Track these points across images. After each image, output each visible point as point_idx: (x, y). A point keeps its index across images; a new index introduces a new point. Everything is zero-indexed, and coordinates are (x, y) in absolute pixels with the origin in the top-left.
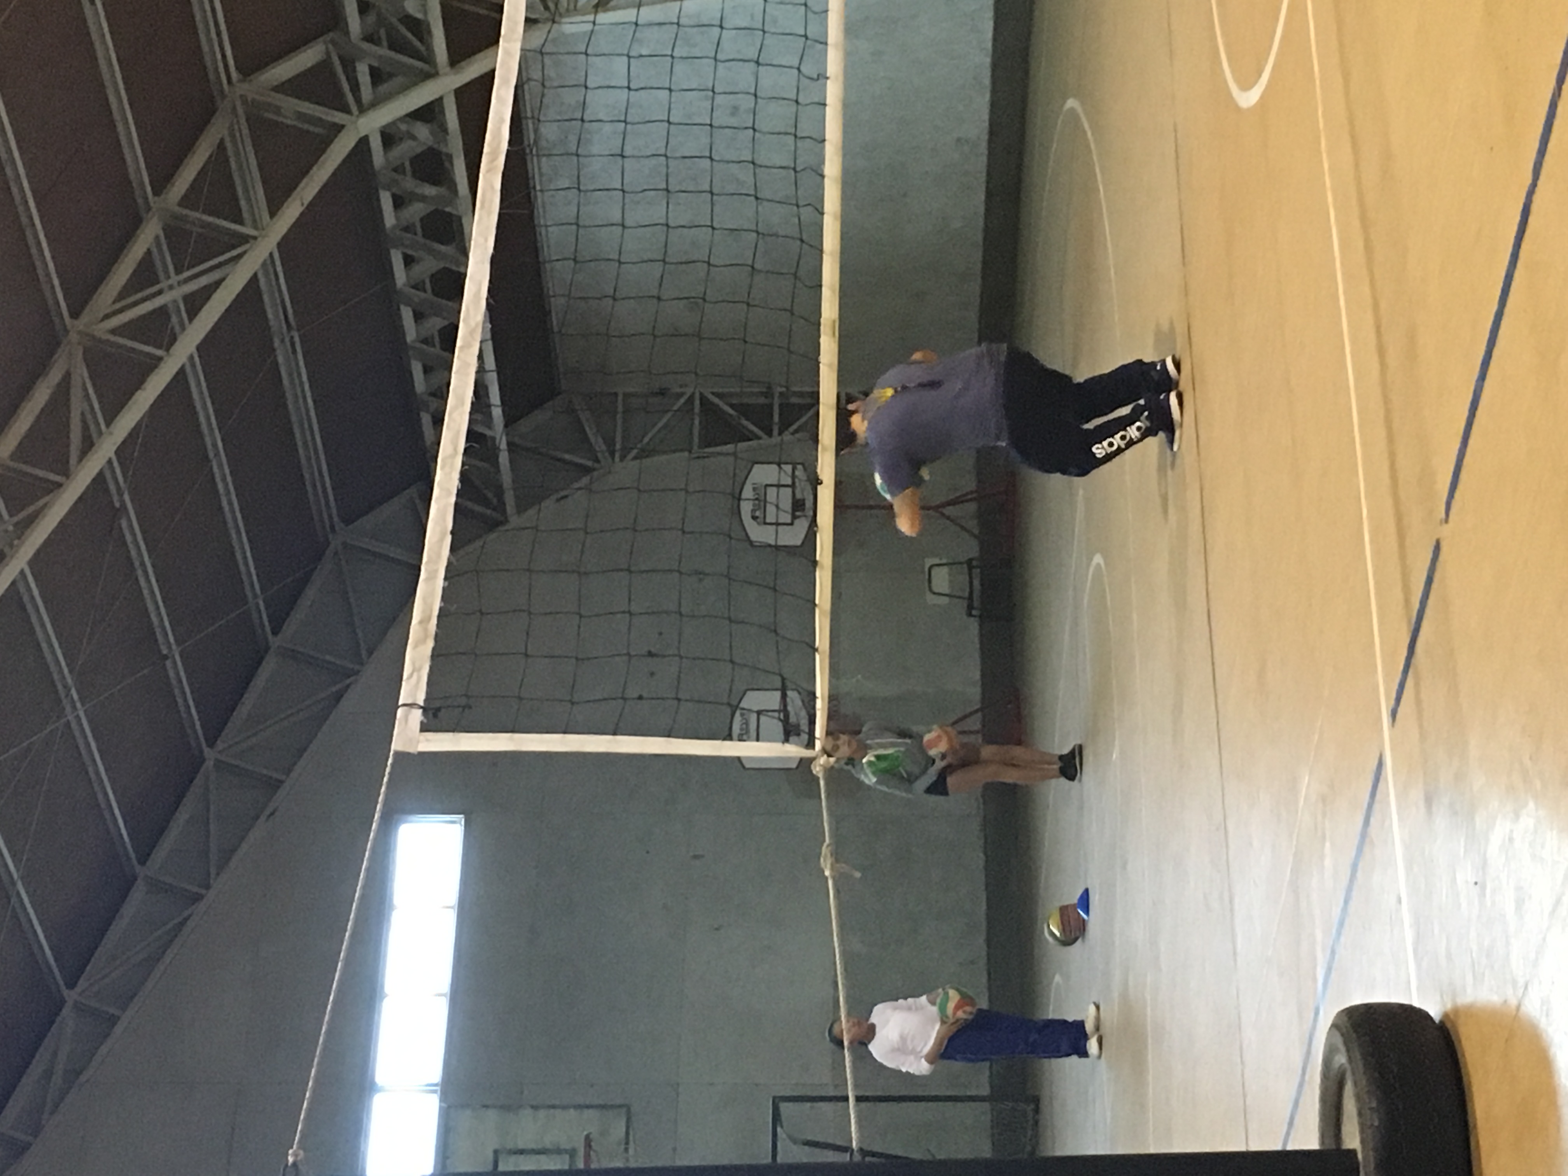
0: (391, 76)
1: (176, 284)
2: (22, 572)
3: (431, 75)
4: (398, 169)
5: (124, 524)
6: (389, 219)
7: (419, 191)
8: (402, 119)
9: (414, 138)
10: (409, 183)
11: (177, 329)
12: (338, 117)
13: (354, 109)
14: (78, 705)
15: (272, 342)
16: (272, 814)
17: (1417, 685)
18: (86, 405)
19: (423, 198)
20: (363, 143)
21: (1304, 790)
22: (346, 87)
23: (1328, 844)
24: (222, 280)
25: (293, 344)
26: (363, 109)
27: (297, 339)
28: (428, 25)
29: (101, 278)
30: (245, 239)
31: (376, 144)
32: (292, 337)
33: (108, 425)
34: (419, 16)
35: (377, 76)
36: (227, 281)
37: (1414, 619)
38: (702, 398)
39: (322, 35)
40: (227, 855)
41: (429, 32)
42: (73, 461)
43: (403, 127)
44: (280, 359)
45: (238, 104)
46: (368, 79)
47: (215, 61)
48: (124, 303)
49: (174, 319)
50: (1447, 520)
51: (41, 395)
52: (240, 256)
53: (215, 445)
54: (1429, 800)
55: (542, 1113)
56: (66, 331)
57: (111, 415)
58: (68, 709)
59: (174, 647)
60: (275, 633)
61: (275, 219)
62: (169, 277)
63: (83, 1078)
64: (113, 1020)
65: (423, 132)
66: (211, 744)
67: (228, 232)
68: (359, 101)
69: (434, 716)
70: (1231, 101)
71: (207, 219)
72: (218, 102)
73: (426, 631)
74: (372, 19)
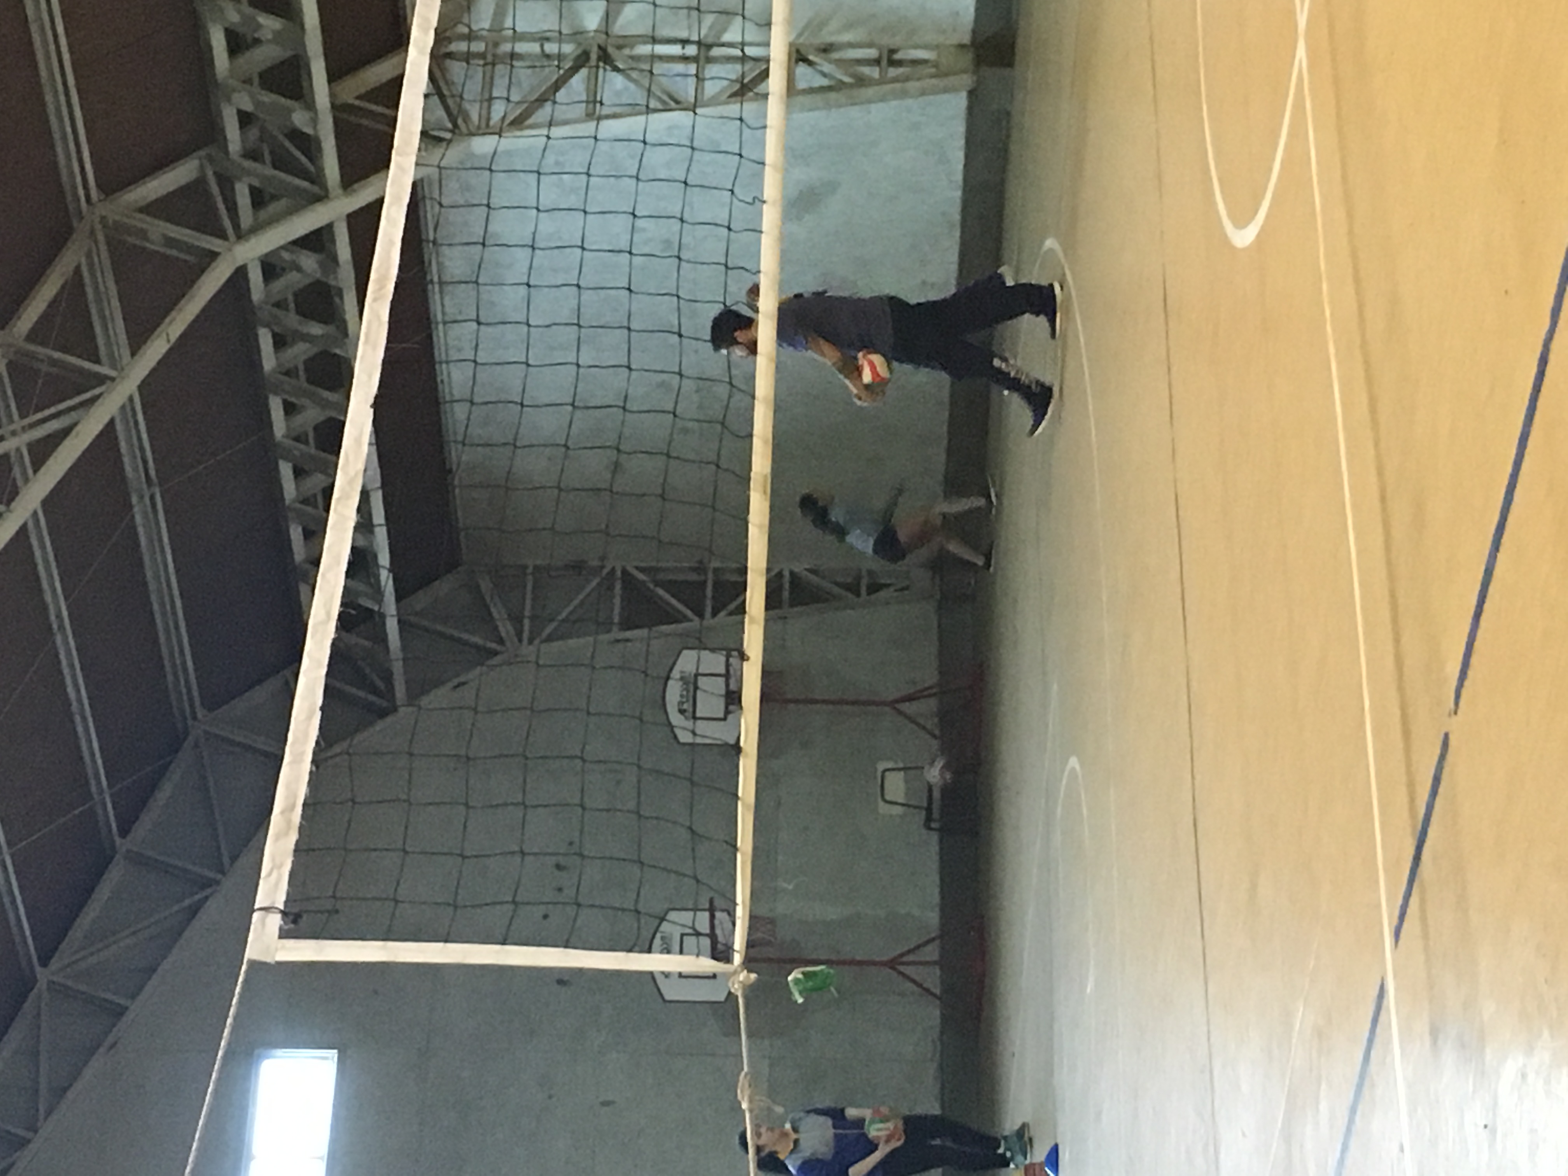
0: (274, 198)
1: (19, 429)
3: (322, 197)
4: (280, 305)
6: (269, 360)
7: (303, 329)
8: (285, 246)
9: (299, 269)
10: (292, 320)
11: (20, 483)
12: (212, 243)
13: (230, 231)
15: (129, 496)
16: (113, 1046)
17: (1423, 901)
19: (306, 338)
20: (241, 273)
21: (1298, 1025)
22: (221, 206)
23: (1324, 1086)
24: (75, 424)
25: (153, 502)
26: (241, 236)
27: (158, 497)
28: (318, 140)
30: (102, 380)
31: (255, 276)
32: (152, 498)
34: (308, 130)
35: (259, 199)
36: (78, 428)
37: (1419, 827)
38: (624, 572)
39: (198, 148)
40: (59, 1093)
41: (320, 149)
43: (286, 255)
44: (138, 519)
45: (98, 227)
46: (248, 201)
47: (71, 174)
49: (17, 472)
50: (1456, 713)
52: (98, 397)
53: (59, 616)
54: (1435, 1032)
59: (4, 849)
61: (136, 358)
62: (11, 421)
65: (309, 262)
66: (44, 962)
67: (81, 371)
68: (236, 226)
69: (295, 922)
70: (1225, 240)
71: (57, 355)
72: (75, 224)
73: (289, 822)
74: (254, 133)
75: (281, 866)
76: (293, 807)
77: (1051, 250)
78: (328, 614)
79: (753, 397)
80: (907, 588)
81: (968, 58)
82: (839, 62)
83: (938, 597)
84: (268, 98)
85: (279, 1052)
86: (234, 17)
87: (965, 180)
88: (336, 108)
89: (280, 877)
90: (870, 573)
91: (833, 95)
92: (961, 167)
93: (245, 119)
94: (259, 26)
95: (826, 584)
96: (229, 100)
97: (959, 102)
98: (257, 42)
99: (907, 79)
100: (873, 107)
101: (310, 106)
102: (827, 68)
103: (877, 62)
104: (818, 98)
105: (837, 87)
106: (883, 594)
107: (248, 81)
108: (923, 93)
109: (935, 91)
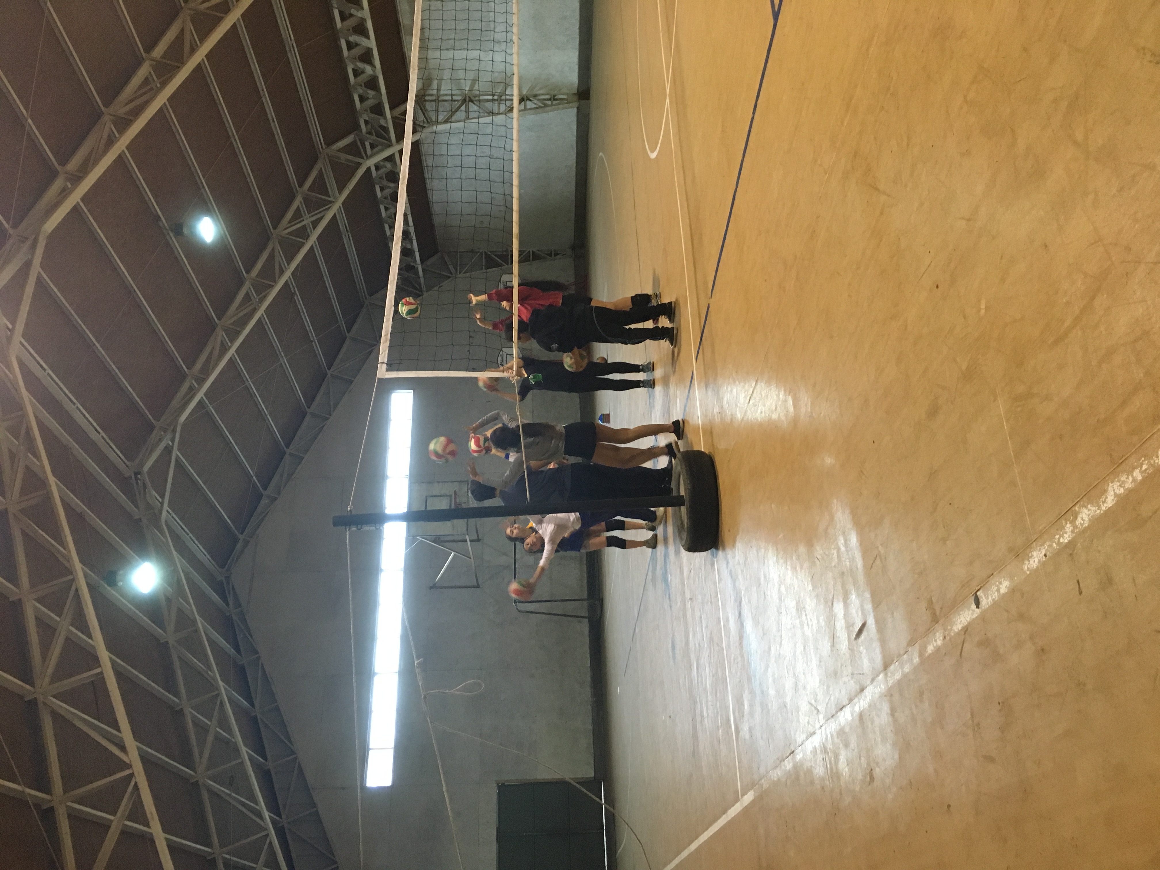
0: (377, 146)
1: (308, 217)
2: (262, 315)
3: (390, 145)
4: (381, 178)
5: (295, 297)
7: (388, 185)
8: (381, 161)
9: (385, 167)
10: (385, 182)
11: (310, 233)
12: (360, 160)
13: (365, 158)
14: (284, 358)
15: (342, 236)
16: (350, 391)
17: (703, 351)
18: (280, 258)
19: (389, 187)
20: (369, 169)
21: (671, 381)
22: (362, 150)
23: (678, 399)
24: (324, 216)
25: (349, 237)
26: (368, 158)
27: (350, 236)
28: (388, 128)
29: (283, 216)
30: (331, 202)
31: (373, 169)
32: (349, 235)
33: (288, 265)
34: (386, 126)
35: (372, 146)
36: (326, 215)
37: (702, 329)
38: (485, 253)
39: (353, 131)
40: (336, 405)
41: (390, 132)
42: (277, 277)
43: (382, 163)
44: (345, 243)
45: (326, 157)
46: (369, 147)
47: (317, 141)
48: (291, 224)
49: (308, 230)
50: (711, 297)
51: (264, 257)
52: (330, 208)
53: (325, 271)
54: (706, 387)
55: (440, 484)
56: (272, 234)
57: (289, 261)
58: (281, 359)
59: (315, 338)
60: (349, 332)
61: (340, 195)
62: (305, 215)
63: (293, 477)
64: (302, 458)
65: (388, 165)
66: (329, 369)
67: (325, 200)
68: (366, 154)
69: (390, 366)
70: (648, 156)
71: (318, 195)
72: (319, 155)
73: (386, 339)
74: (369, 126)
75: (385, 351)
76: (388, 334)
77: (601, 156)
78: (394, 278)
79: (513, 210)
80: (565, 254)
81: (576, 98)
82: (539, 100)
83: (574, 256)
84: (373, 115)
85: (397, 391)
86: (361, 91)
87: (577, 135)
88: (392, 118)
89: (385, 355)
90: (555, 250)
91: (538, 110)
92: (575, 131)
93: (366, 122)
94: (368, 94)
95: (543, 255)
96: (361, 117)
97: (575, 110)
98: (368, 98)
99: (559, 104)
100: (549, 113)
101: (385, 118)
102: (535, 102)
103: (550, 99)
104: (533, 111)
105: (540, 107)
106: (559, 256)
107: (366, 110)
108: (563, 108)
109: (566, 108)
